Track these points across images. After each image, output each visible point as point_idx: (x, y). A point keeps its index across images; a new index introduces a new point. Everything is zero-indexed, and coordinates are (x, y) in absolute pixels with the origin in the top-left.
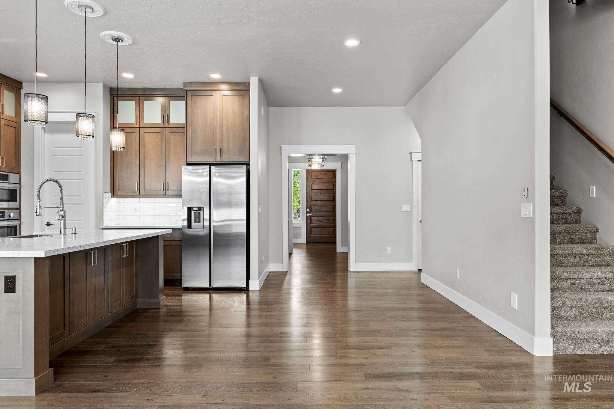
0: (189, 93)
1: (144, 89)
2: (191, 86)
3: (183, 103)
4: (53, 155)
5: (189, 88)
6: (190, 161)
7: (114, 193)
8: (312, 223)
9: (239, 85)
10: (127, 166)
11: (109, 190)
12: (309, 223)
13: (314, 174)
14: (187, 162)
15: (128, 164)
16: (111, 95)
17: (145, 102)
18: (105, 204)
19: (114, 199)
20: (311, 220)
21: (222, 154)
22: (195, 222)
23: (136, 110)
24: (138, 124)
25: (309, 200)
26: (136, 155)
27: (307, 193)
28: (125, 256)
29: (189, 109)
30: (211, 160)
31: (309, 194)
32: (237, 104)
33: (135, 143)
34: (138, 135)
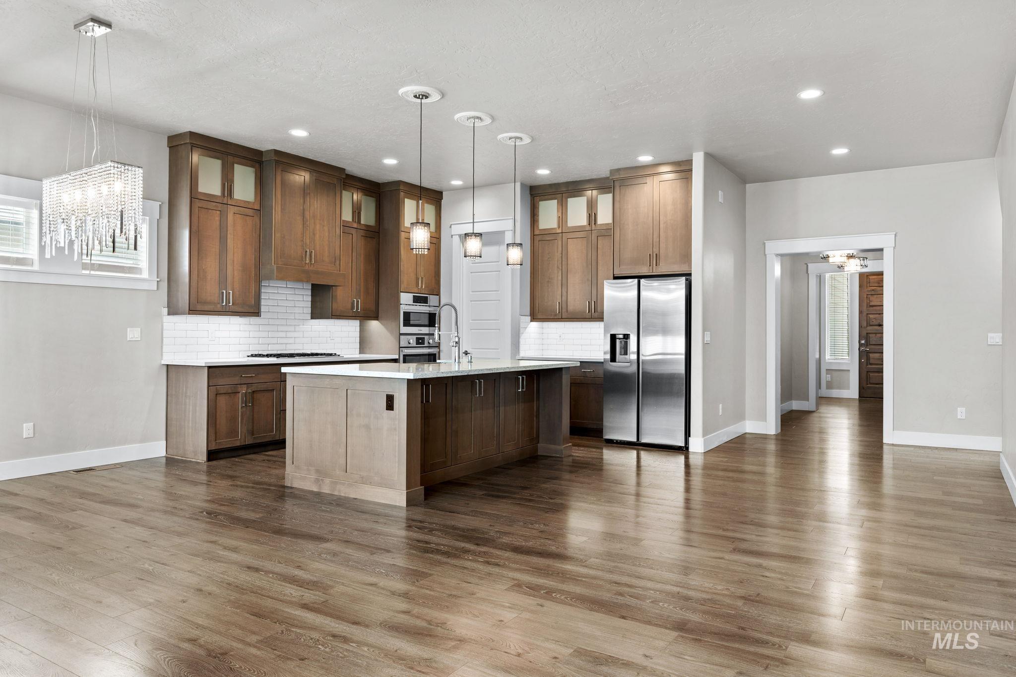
0: (617, 184)
1: (568, 184)
2: (619, 174)
3: (610, 195)
4: (471, 273)
5: (616, 177)
6: (618, 273)
7: (534, 317)
8: (871, 364)
9: (680, 165)
10: (548, 281)
11: (529, 313)
12: (865, 364)
13: (874, 279)
14: (614, 274)
15: (550, 280)
16: (531, 195)
17: (568, 199)
18: (522, 330)
19: (535, 325)
20: (868, 359)
21: (658, 261)
22: (621, 354)
23: (558, 211)
24: (560, 228)
25: (865, 324)
26: (558, 267)
27: (861, 312)
28: (520, 390)
29: (617, 205)
30: (645, 271)
31: (865, 314)
32: (678, 192)
33: (557, 252)
34: (560, 243)
